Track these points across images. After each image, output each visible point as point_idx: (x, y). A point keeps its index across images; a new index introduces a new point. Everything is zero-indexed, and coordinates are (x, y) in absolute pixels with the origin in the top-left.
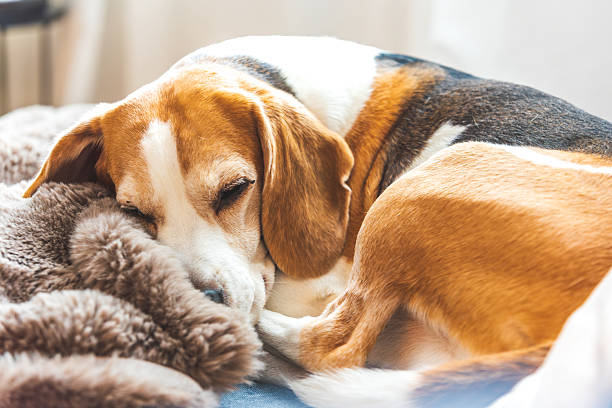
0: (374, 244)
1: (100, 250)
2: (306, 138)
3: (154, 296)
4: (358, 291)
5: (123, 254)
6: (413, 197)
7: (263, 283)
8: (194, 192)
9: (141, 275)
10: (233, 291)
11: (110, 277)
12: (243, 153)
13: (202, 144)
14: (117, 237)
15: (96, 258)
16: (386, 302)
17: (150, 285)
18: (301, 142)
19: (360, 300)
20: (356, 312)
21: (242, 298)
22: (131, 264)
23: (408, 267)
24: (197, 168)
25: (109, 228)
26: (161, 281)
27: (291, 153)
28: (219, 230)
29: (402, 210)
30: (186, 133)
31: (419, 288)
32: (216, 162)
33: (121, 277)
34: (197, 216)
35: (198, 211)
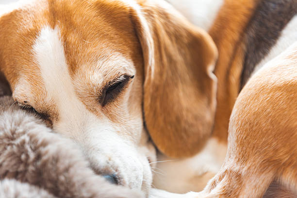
0: (247, 126)
1: (9, 145)
2: (177, 35)
3: (62, 184)
4: (236, 168)
5: (31, 147)
6: (279, 83)
7: (149, 164)
8: (81, 90)
9: (50, 166)
10: (125, 174)
11: (21, 168)
12: (123, 53)
13: (87, 46)
14: (24, 133)
15: (6, 152)
16: (263, 176)
17: (58, 174)
18: (174, 38)
19: (239, 176)
20: (236, 186)
21: (133, 180)
22: (39, 157)
23: (280, 145)
24: (83, 68)
25: (15, 125)
26: (67, 170)
27: (166, 49)
28: (107, 121)
29: (271, 95)
30: (73, 38)
31: (290, 163)
32: (100, 62)
33: (31, 168)
34: (87, 111)
35: (87, 107)
